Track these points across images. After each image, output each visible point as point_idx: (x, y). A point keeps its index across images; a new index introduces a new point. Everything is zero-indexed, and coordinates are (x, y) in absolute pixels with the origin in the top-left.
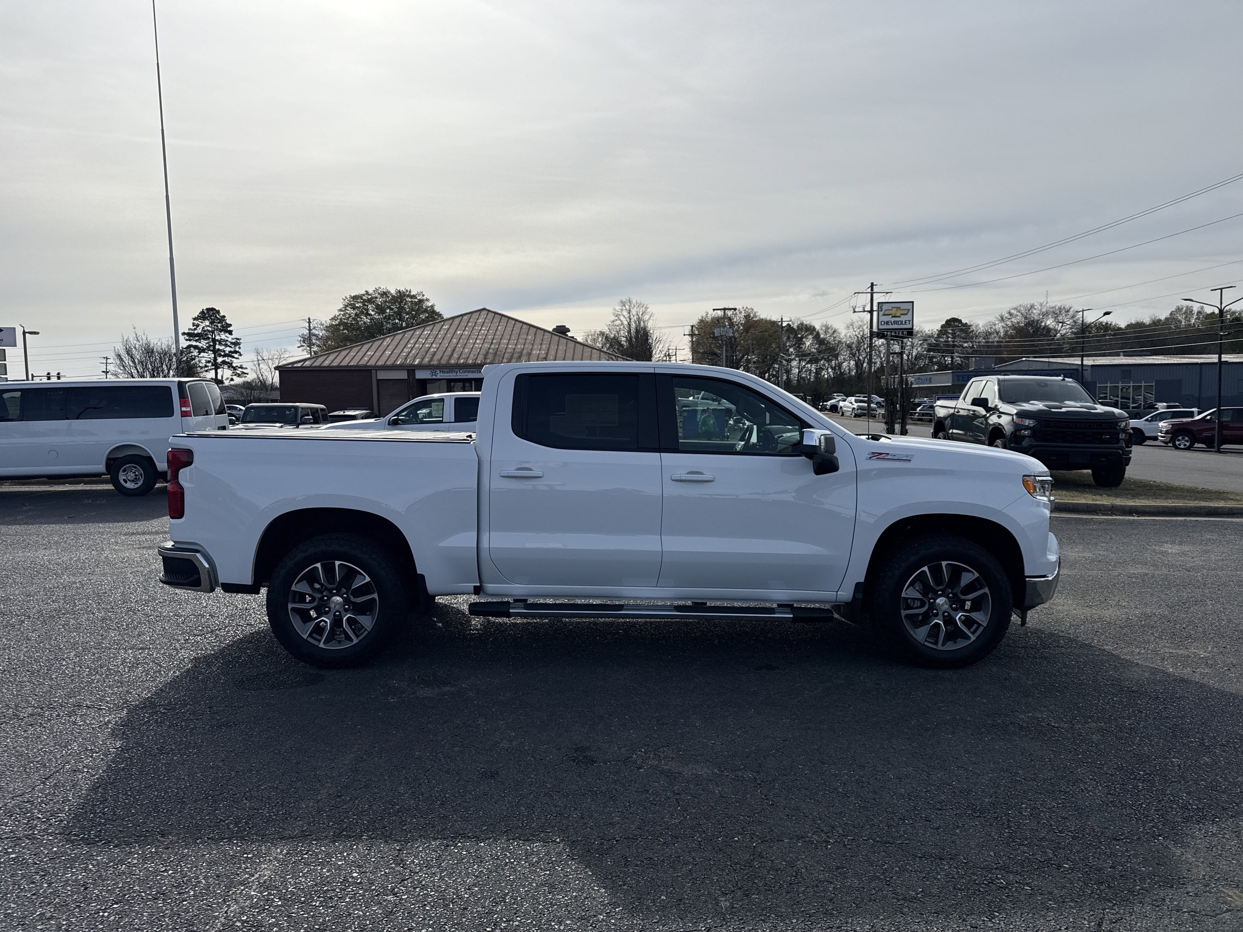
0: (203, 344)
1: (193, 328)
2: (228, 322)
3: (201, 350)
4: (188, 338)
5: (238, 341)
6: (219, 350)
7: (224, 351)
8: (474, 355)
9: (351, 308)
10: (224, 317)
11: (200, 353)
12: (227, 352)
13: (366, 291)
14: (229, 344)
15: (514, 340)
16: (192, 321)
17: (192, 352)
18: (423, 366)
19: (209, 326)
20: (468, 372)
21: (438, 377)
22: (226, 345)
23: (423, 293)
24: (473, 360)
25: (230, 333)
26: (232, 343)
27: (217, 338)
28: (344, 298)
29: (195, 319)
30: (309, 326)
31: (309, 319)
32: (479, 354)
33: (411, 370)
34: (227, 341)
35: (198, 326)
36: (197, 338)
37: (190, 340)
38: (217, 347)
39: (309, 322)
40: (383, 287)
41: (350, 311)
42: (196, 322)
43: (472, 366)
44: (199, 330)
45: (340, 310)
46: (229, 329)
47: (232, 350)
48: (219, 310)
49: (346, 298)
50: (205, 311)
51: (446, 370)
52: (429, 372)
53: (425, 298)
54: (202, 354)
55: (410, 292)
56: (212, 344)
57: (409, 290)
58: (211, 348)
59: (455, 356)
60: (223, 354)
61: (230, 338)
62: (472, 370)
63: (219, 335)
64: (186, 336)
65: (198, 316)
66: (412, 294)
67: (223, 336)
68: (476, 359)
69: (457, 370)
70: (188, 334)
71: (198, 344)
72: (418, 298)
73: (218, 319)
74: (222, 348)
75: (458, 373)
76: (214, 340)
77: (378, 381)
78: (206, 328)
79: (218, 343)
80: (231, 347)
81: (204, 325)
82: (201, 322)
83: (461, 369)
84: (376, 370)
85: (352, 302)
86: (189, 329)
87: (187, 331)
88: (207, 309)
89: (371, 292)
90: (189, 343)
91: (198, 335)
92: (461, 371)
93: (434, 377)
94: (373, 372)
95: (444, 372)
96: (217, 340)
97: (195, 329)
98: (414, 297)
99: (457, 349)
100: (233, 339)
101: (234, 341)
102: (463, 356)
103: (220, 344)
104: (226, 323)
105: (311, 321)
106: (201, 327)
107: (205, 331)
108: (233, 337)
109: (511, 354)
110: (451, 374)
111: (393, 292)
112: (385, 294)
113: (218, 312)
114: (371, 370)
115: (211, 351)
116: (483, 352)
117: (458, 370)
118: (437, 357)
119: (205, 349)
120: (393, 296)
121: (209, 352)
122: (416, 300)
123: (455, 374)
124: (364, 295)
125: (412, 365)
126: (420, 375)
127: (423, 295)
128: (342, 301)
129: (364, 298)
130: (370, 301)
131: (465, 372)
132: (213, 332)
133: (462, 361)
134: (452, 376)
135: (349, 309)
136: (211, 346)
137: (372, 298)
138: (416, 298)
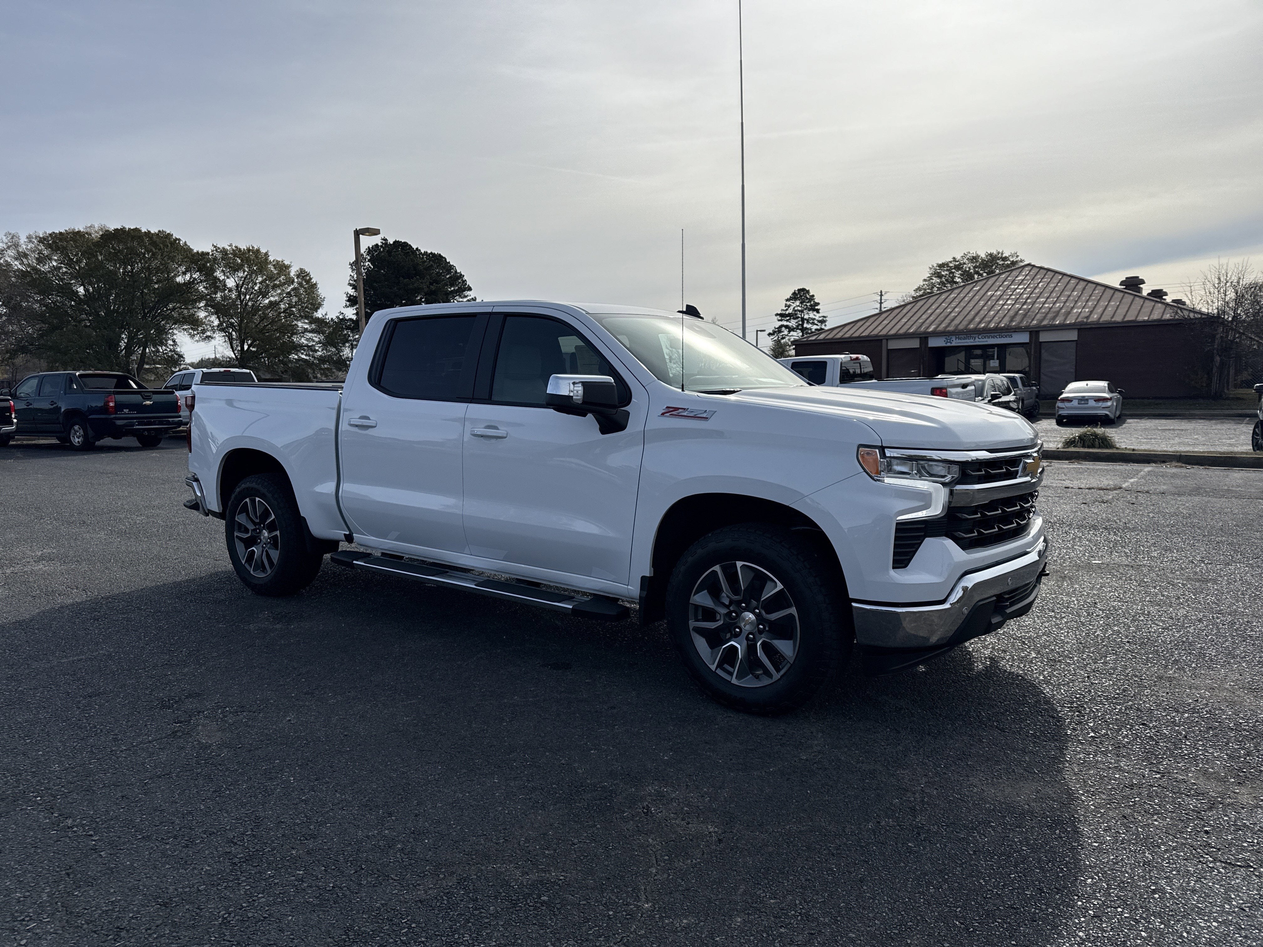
0: (793, 323)
1: (785, 309)
2: (816, 301)
3: (791, 329)
4: (780, 318)
5: (825, 319)
6: (806, 328)
7: (811, 329)
8: (999, 318)
9: (936, 277)
10: (813, 296)
11: (789, 332)
12: (813, 330)
13: (954, 258)
14: (816, 322)
15: (1054, 298)
16: (785, 302)
17: (783, 332)
18: (937, 333)
19: (799, 306)
20: (989, 338)
21: (954, 344)
22: (813, 324)
23: (1018, 254)
24: (995, 323)
25: (818, 311)
26: (819, 321)
27: (805, 317)
28: (931, 267)
29: (787, 300)
30: (881, 299)
31: (881, 292)
32: (1005, 316)
33: (924, 337)
34: (815, 319)
35: (789, 306)
36: (788, 318)
37: (781, 320)
38: (805, 325)
39: (881, 295)
40: (973, 252)
41: (936, 280)
42: (788, 303)
43: (994, 330)
44: (790, 311)
45: (925, 280)
46: (816, 307)
47: (818, 327)
48: (809, 290)
49: (933, 266)
50: (797, 292)
51: (962, 336)
52: (943, 339)
53: (1019, 259)
54: (792, 333)
55: (1002, 254)
56: (801, 323)
57: (1001, 251)
58: (800, 327)
59: (977, 319)
60: (810, 331)
61: (817, 316)
62: (992, 335)
63: (808, 313)
64: (778, 317)
65: (790, 297)
66: (1004, 256)
67: (812, 315)
68: (1001, 321)
69: (975, 336)
70: (781, 315)
71: (788, 323)
72: (1012, 260)
73: (807, 298)
74: (809, 326)
75: (977, 339)
76: (803, 319)
77: (889, 351)
78: (796, 308)
79: (806, 321)
80: (817, 325)
81: (795, 306)
82: (793, 303)
83: (980, 334)
84: (887, 340)
85: (938, 271)
86: (782, 310)
87: (779, 312)
88: (799, 290)
89: (958, 257)
90: (781, 323)
91: (789, 315)
92: (980, 337)
93: (949, 344)
94: (884, 342)
95: (959, 339)
96: (806, 319)
97: (787, 310)
98: (1005, 259)
99: (982, 312)
100: (820, 317)
101: (820, 319)
102: (987, 319)
103: (808, 322)
104: (814, 302)
105: (883, 293)
106: (792, 308)
107: (796, 311)
108: (820, 315)
109: (1044, 315)
110: (968, 341)
111: (983, 255)
112: (974, 259)
113: (808, 292)
114: (882, 340)
115: (800, 329)
116: (1012, 313)
117: (977, 335)
118: (956, 322)
119: (795, 328)
120: (983, 260)
121: (798, 331)
122: (1009, 263)
123: (972, 340)
124: (951, 262)
125: (925, 333)
126: (934, 343)
127: (1017, 256)
128: (928, 270)
129: (951, 265)
130: (958, 268)
131: (985, 337)
132: (802, 311)
133: (983, 325)
134: (969, 342)
135: (935, 279)
136: (799, 325)
137: (960, 264)
138: (1009, 260)
